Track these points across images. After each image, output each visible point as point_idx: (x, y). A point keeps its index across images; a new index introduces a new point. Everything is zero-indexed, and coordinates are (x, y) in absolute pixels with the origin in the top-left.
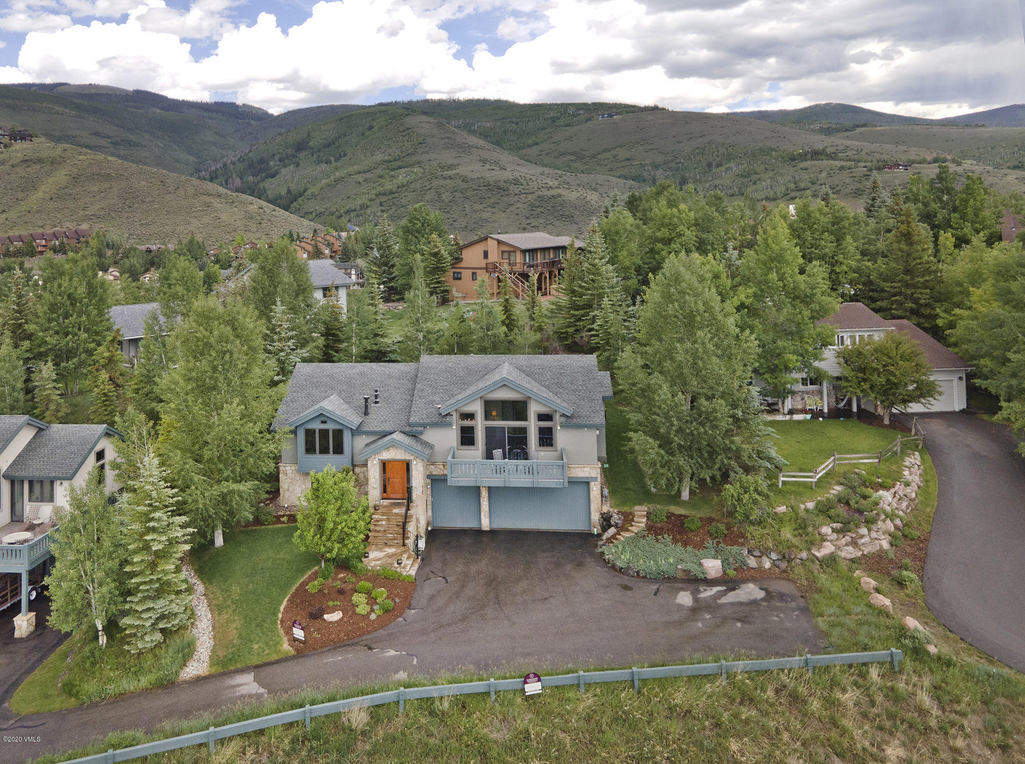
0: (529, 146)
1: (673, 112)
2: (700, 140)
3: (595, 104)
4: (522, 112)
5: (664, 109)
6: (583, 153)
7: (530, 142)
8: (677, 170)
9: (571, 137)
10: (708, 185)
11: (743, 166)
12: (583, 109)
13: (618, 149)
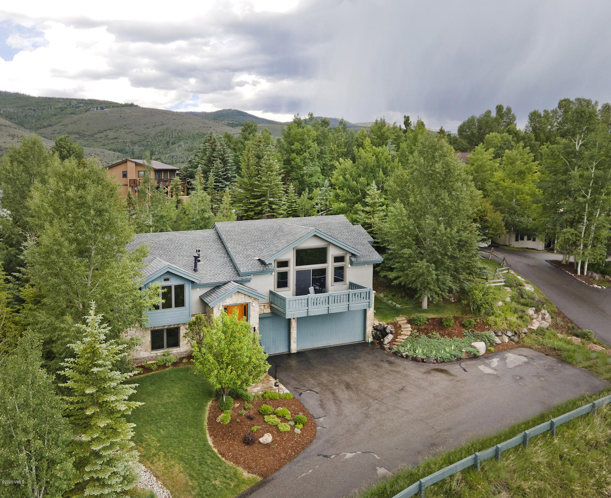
0: (44, 127)
1: (143, 108)
2: (161, 127)
3: (90, 100)
4: (38, 102)
5: (137, 106)
6: (85, 133)
7: (45, 124)
8: (147, 146)
9: (75, 122)
10: (168, 156)
11: (189, 145)
12: (82, 103)
13: (108, 131)
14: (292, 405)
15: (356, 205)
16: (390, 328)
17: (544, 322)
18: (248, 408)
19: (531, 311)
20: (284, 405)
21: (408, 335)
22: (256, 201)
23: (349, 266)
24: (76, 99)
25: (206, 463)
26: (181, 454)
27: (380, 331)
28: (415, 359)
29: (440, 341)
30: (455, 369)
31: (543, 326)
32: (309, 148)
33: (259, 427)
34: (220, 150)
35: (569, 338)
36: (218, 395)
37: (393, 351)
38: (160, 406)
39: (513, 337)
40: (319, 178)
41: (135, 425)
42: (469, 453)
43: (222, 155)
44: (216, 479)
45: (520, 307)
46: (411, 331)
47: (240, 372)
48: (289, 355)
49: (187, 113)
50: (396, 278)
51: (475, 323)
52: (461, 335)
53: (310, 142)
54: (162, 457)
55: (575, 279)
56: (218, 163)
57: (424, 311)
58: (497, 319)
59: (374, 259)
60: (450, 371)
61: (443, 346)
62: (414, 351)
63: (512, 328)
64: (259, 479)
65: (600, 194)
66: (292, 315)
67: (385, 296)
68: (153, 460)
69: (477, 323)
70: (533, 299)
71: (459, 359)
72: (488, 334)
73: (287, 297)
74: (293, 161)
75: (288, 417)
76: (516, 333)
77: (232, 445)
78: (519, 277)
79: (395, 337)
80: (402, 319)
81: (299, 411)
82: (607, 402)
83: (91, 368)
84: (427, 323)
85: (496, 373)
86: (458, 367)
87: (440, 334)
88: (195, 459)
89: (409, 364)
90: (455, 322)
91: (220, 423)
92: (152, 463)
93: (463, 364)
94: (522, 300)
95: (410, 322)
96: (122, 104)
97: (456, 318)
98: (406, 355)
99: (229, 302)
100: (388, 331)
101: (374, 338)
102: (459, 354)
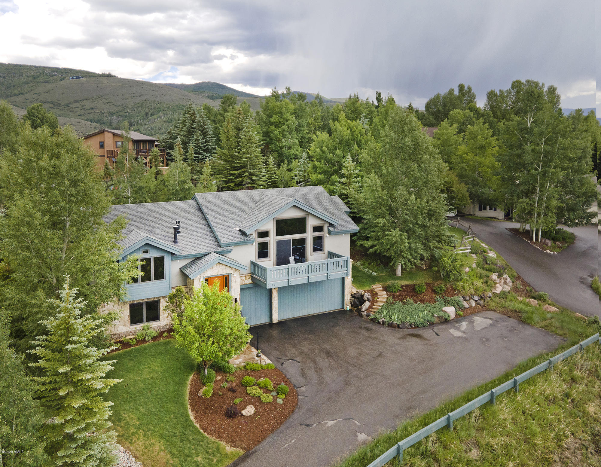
0: (15, 95)
1: (120, 79)
2: (140, 98)
3: (65, 69)
4: (8, 69)
5: (115, 76)
6: (59, 102)
7: (16, 92)
8: (125, 117)
9: (49, 91)
10: (147, 127)
11: (168, 116)
12: (57, 71)
13: (85, 101)
14: (274, 375)
15: (333, 177)
16: (367, 295)
17: (506, 286)
18: (230, 380)
19: (494, 276)
20: (266, 376)
21: (384, 302)
22: (236, 172)
23: (328, 236)
24: (49, 68)
25: (188, 439)
26: (161, 431)
27: (358, 298)
28: (391, 325)
29: (414, 307)
30: (428, 333)
31: (505, 290)
32: (287, 121)
33: (242, 399)
34: (199, 122)
35: (528, 300)
36: (199, 368)
37: (370, 318)
38: (140, 382)
39: (479, 301)
40: (297, 151)
41: (113, 404)
42: (442, 414)
43: (201, 126)
44: (198, 456)
45: (485, 273)
46: (387, 298)
47: (221, 343)
48: (271, 325)
49: (166, 85)
50: (371, 247)
51: (445, 289)
52: (433, 301)
53: (288, 115)
54: (141, 436)
55: (531, 245)
56: (198, 134)
57: (399, 278)
58: (465, 285)
59: (350, 229)
60: (424, 336)
61: (417, 311)
62: (390, 317)
63: (478, 292)
64: (242, 452)
65: (550, 167)
66: (273, 285)
67: (362, 265)
68: (132, 440)
69: (447, 289)
70: (496, 265)
71: (432, 324)
72: (457, 299)
73: (268, 267)
74: (272, 133)
75: (271, 387)
76: (481, 297)
77: (214, 419)
78: (483, 245)
79: (372, 304)
80: (378, 286)
81: (281, 381)
82: (561, 359)
83: (65, 345)
84: (401, 289)
85: (465, 336)
86: (431, 331)
87: (414, 300)
88: (177, 436)
89: (385, 330)
90: (427, 288)
91: (202, 396)
92: (130, 443)
93: (435, 329)
94: (486, 266)
95: (385, 289)
96: (99, 74)
97: (428, 284)
98: (383, 321)
99: (210, 273)
100: (365, 298)
101: (352, 305)
102: (432, 319)
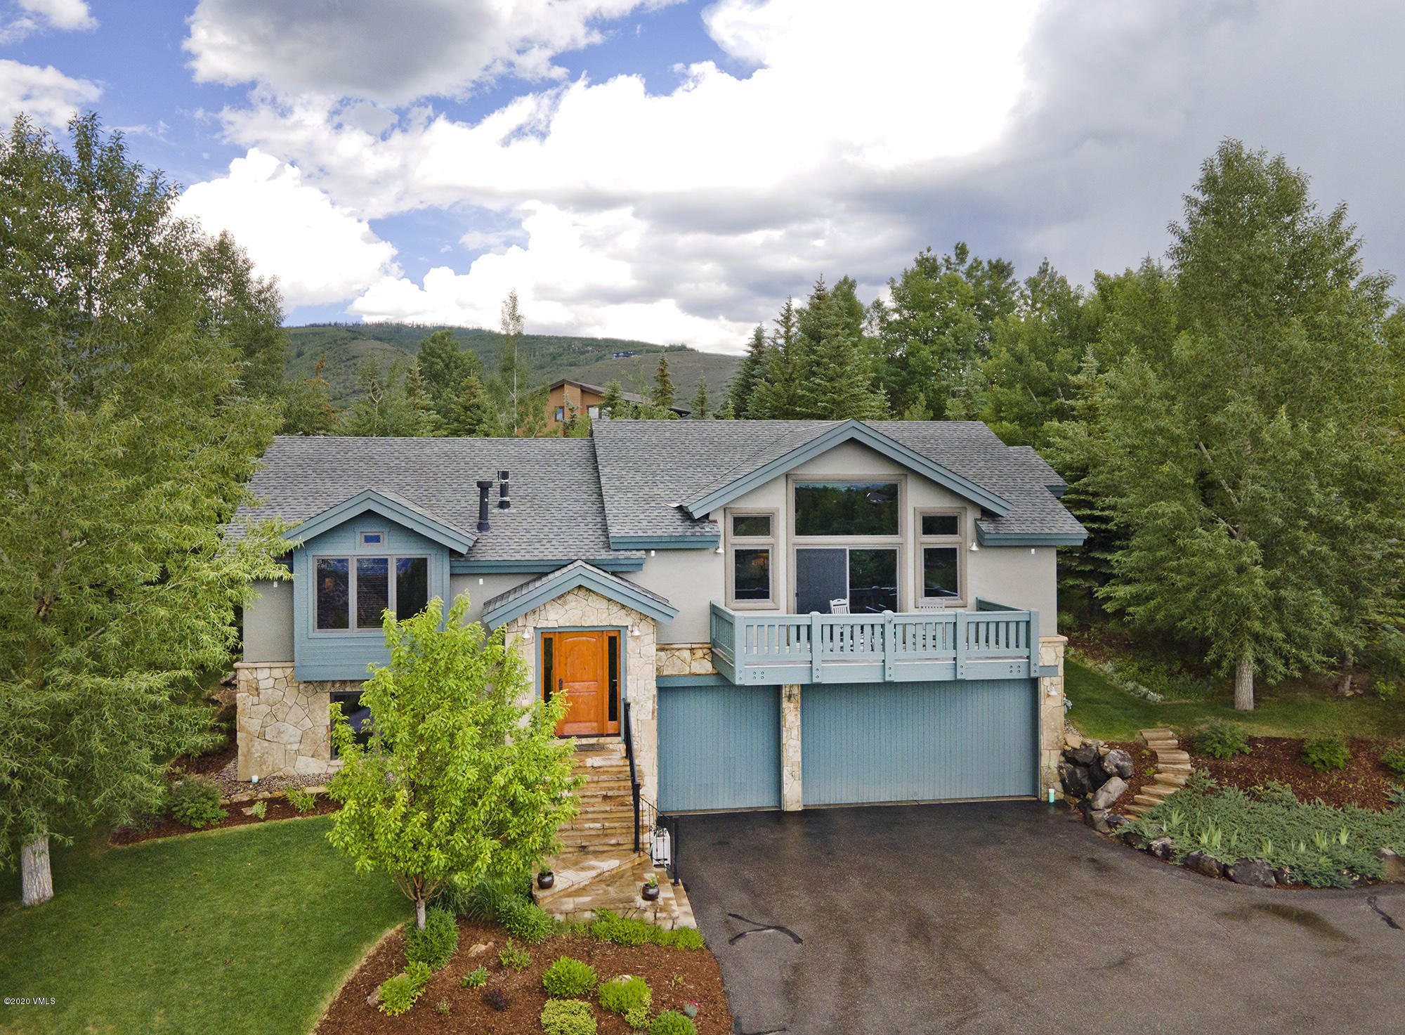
16: (1114, 758)
21: (1177, 785)
23: (975, 548)
27: (1086, 765)
28: (1194, 865)
29: (1294, 813)
30: (1350, 914)
37: (1121, 830)
46: (1191, 774)
48: (778, 815)
52: (1376, 801)
57: (1242, 716)
59: (1055, 531)
60: (1332, 921)
61: (1305, 830)
62: (1195, 837)
67: (1118, 670)
71: (1370, 883)
79: (1134, 789)
80: (1161, 734)
84: (1248, 750)
86: (1364, 907)
87: (1297, 790)
89: (1171, 878)
90: (1355, 756)
93: (1386, 902)
95: (1187, 744)
97: (1357, 745)
98: (1165, 848)
100: (1109, 767)
101: (1066, 789)
102: (1371, 865)
